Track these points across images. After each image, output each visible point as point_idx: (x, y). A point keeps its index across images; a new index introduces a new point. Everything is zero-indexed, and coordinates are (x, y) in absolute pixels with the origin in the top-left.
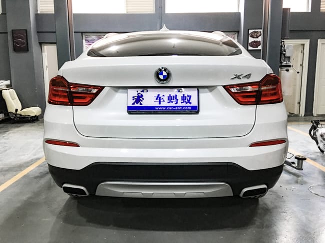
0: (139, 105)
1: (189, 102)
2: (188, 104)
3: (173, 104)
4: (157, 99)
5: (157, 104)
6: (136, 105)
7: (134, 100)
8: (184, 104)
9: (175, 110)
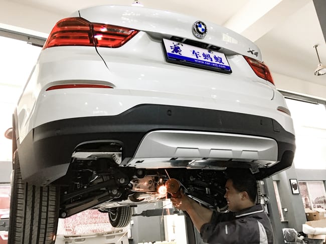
0: (178, 54)
1: (221, 62)
2: (221, 64)
3: (209, 61)
4: (193, 53)
5: (194, 57)
6: (175, 53)
7: (173, 50)
8: (218, 63)
9: (212, 66)
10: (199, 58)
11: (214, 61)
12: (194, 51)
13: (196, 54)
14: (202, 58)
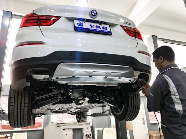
0: (81, 27)
1: (106, 29)
3: (99, 29)
7: (78, 25)
9: (100, 32)
10: (93, 28)
11: (102, 29)
12: (91, 25)
13: (92, 26)
14: (95, 28)
